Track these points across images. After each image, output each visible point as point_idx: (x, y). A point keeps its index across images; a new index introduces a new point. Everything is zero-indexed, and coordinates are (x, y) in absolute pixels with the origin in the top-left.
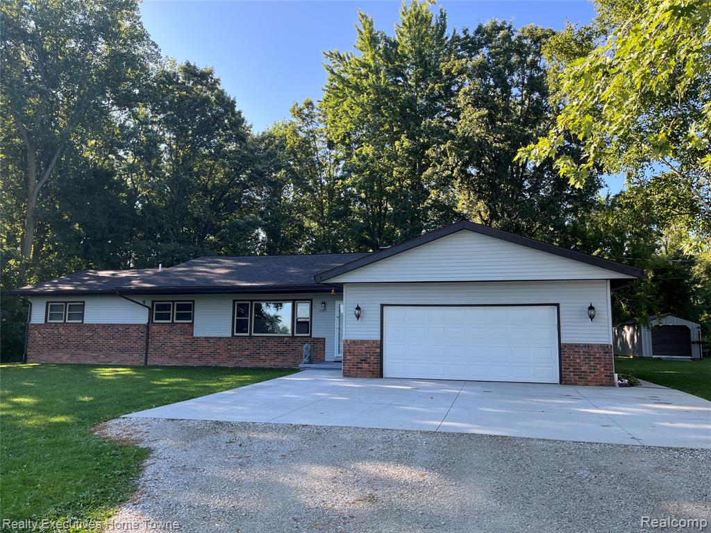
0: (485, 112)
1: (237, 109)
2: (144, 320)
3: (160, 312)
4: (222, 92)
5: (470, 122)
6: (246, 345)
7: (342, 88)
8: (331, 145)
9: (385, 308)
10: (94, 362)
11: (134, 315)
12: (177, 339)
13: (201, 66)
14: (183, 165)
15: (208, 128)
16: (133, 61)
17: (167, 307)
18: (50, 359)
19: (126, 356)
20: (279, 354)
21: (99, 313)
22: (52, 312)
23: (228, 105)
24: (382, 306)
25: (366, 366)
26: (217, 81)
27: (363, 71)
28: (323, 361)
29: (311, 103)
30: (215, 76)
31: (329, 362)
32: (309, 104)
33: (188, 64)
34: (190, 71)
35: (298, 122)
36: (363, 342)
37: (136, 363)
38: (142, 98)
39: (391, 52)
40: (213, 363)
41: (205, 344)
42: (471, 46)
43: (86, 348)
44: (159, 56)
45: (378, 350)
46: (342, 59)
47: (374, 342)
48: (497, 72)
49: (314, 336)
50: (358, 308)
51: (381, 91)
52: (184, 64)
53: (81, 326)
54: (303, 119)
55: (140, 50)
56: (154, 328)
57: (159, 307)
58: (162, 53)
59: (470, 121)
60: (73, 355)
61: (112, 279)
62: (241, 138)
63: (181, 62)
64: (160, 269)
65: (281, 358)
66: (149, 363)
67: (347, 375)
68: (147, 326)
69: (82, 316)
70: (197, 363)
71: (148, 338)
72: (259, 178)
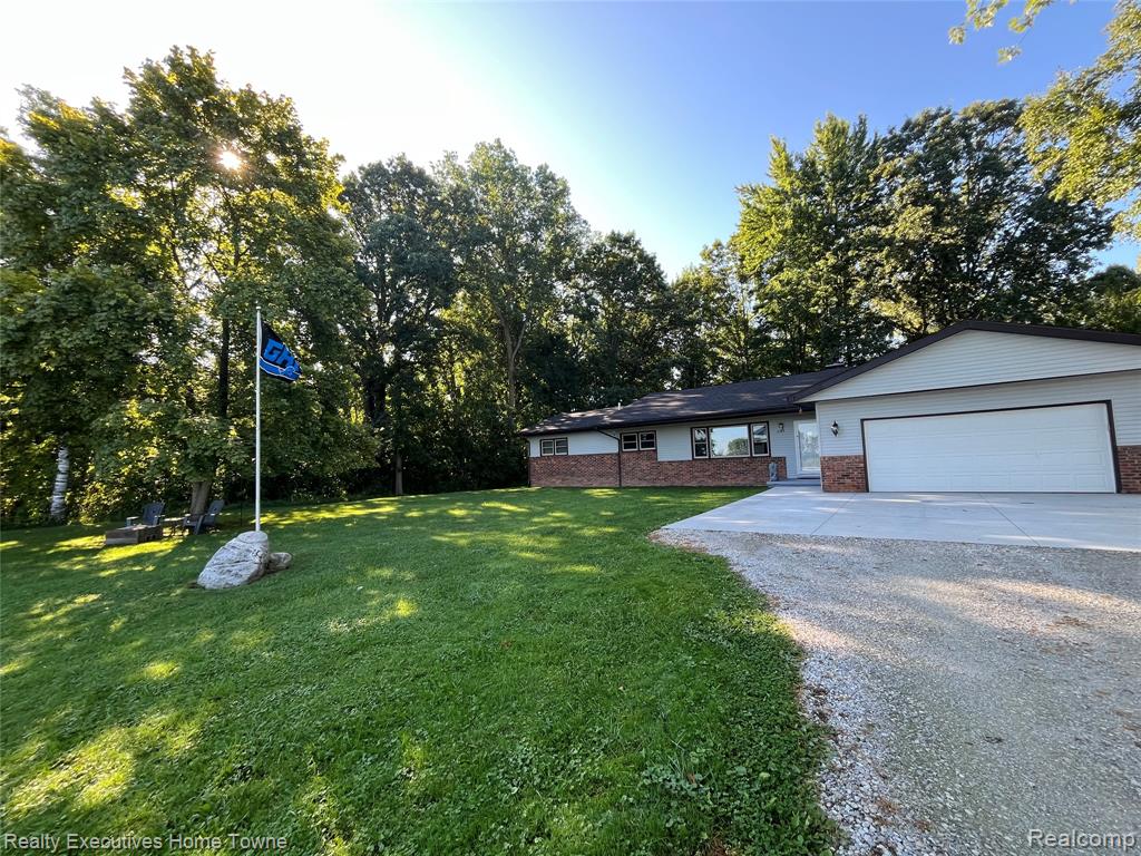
0: (928, 208)
1: (656, 264)
2: (615, 450)
3: (628, 442)
4: (642, 251)
5: (909, 223)
6: (706, 467)
7: (757, 220)
8: (743, 279)
9: (865, 422)
10: (579, 485)
11: (606, 445)
12: (645, 464)
13: (624, 233)
14: (614, 320)
15: (633, 284)
16: (568, 239)
17: (633, 438)
18: (548, 483)
19: (603, 479)
20: (739, 473)
21: (580, 446)
22: (545, 447)
23: (649, 262)
24: (863, 420)
25: (849, 481)
26: (638, 243)
27: (777, 198)
28: (785, 479)
29: (719, 245)
30: (637, 239)
31: (793, 479)
32: (718, 245)
33: (613, 233)
34: (615, 239)
35: (708, 264)
36: (843, 458)
37: (613, 485)
38: (577, 270)
39: (809, 172)
40: (678, 483)
41: (670, 467)
42: (897, 144)
43: (573, 474)
44: (589, 231)
45: (862, 465)
46: (754, 191)
47: (856, 457)
48: (938, 162)
49: (773, 455)
50: (835, 425)
51: (801, 215)
52: (609, 234)
53: (567, 457)
54: (714, 261)
55: (574, 229)
56: (624, 456)
57: (626, 438)
58: (592, 229)
59: (912, 222)
60: (563, 480)
61: (583, 419)
62: (662, 287)
63: (606, 232)
64: (619, 407)
65: (742, 476)
66: (623, 485)
67: (827, 490)
68: (618, 454)
69: (566, 449)
70: (664, 484)
71: (620, 464)
72: (677, 322)
